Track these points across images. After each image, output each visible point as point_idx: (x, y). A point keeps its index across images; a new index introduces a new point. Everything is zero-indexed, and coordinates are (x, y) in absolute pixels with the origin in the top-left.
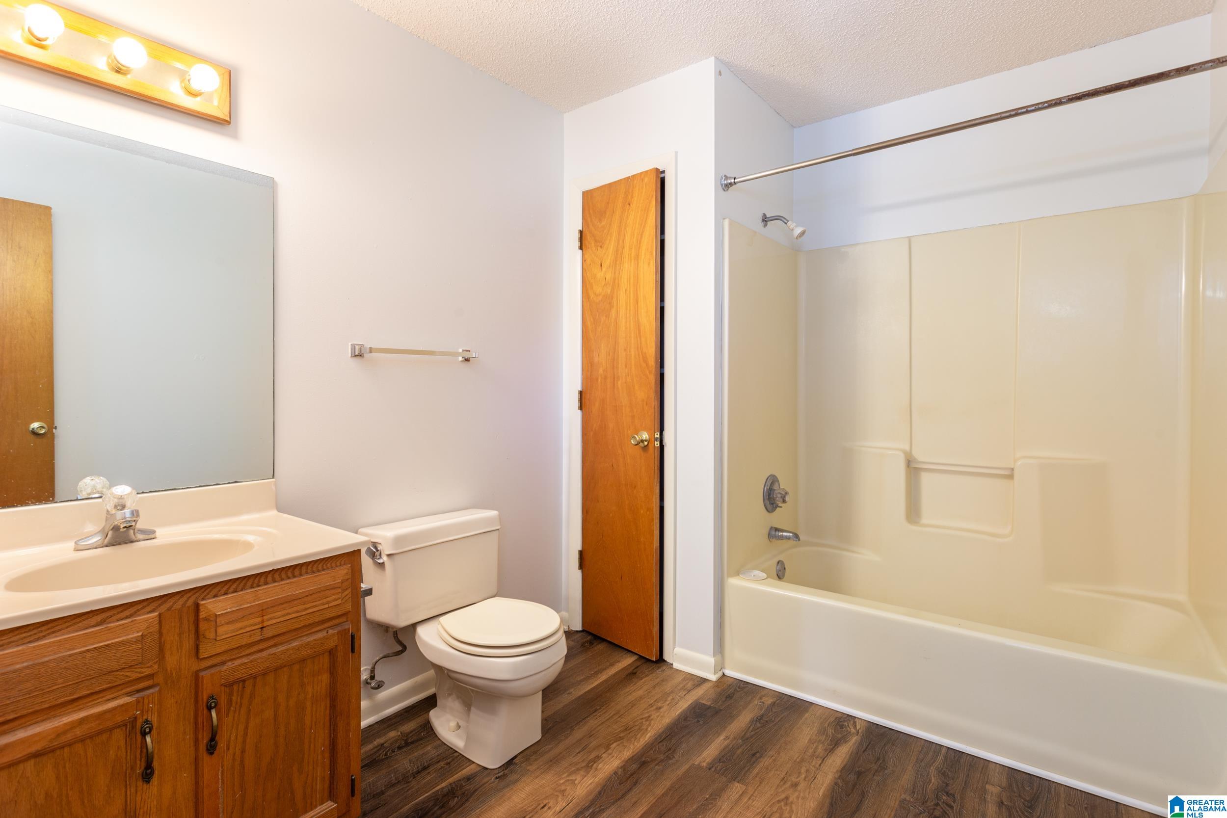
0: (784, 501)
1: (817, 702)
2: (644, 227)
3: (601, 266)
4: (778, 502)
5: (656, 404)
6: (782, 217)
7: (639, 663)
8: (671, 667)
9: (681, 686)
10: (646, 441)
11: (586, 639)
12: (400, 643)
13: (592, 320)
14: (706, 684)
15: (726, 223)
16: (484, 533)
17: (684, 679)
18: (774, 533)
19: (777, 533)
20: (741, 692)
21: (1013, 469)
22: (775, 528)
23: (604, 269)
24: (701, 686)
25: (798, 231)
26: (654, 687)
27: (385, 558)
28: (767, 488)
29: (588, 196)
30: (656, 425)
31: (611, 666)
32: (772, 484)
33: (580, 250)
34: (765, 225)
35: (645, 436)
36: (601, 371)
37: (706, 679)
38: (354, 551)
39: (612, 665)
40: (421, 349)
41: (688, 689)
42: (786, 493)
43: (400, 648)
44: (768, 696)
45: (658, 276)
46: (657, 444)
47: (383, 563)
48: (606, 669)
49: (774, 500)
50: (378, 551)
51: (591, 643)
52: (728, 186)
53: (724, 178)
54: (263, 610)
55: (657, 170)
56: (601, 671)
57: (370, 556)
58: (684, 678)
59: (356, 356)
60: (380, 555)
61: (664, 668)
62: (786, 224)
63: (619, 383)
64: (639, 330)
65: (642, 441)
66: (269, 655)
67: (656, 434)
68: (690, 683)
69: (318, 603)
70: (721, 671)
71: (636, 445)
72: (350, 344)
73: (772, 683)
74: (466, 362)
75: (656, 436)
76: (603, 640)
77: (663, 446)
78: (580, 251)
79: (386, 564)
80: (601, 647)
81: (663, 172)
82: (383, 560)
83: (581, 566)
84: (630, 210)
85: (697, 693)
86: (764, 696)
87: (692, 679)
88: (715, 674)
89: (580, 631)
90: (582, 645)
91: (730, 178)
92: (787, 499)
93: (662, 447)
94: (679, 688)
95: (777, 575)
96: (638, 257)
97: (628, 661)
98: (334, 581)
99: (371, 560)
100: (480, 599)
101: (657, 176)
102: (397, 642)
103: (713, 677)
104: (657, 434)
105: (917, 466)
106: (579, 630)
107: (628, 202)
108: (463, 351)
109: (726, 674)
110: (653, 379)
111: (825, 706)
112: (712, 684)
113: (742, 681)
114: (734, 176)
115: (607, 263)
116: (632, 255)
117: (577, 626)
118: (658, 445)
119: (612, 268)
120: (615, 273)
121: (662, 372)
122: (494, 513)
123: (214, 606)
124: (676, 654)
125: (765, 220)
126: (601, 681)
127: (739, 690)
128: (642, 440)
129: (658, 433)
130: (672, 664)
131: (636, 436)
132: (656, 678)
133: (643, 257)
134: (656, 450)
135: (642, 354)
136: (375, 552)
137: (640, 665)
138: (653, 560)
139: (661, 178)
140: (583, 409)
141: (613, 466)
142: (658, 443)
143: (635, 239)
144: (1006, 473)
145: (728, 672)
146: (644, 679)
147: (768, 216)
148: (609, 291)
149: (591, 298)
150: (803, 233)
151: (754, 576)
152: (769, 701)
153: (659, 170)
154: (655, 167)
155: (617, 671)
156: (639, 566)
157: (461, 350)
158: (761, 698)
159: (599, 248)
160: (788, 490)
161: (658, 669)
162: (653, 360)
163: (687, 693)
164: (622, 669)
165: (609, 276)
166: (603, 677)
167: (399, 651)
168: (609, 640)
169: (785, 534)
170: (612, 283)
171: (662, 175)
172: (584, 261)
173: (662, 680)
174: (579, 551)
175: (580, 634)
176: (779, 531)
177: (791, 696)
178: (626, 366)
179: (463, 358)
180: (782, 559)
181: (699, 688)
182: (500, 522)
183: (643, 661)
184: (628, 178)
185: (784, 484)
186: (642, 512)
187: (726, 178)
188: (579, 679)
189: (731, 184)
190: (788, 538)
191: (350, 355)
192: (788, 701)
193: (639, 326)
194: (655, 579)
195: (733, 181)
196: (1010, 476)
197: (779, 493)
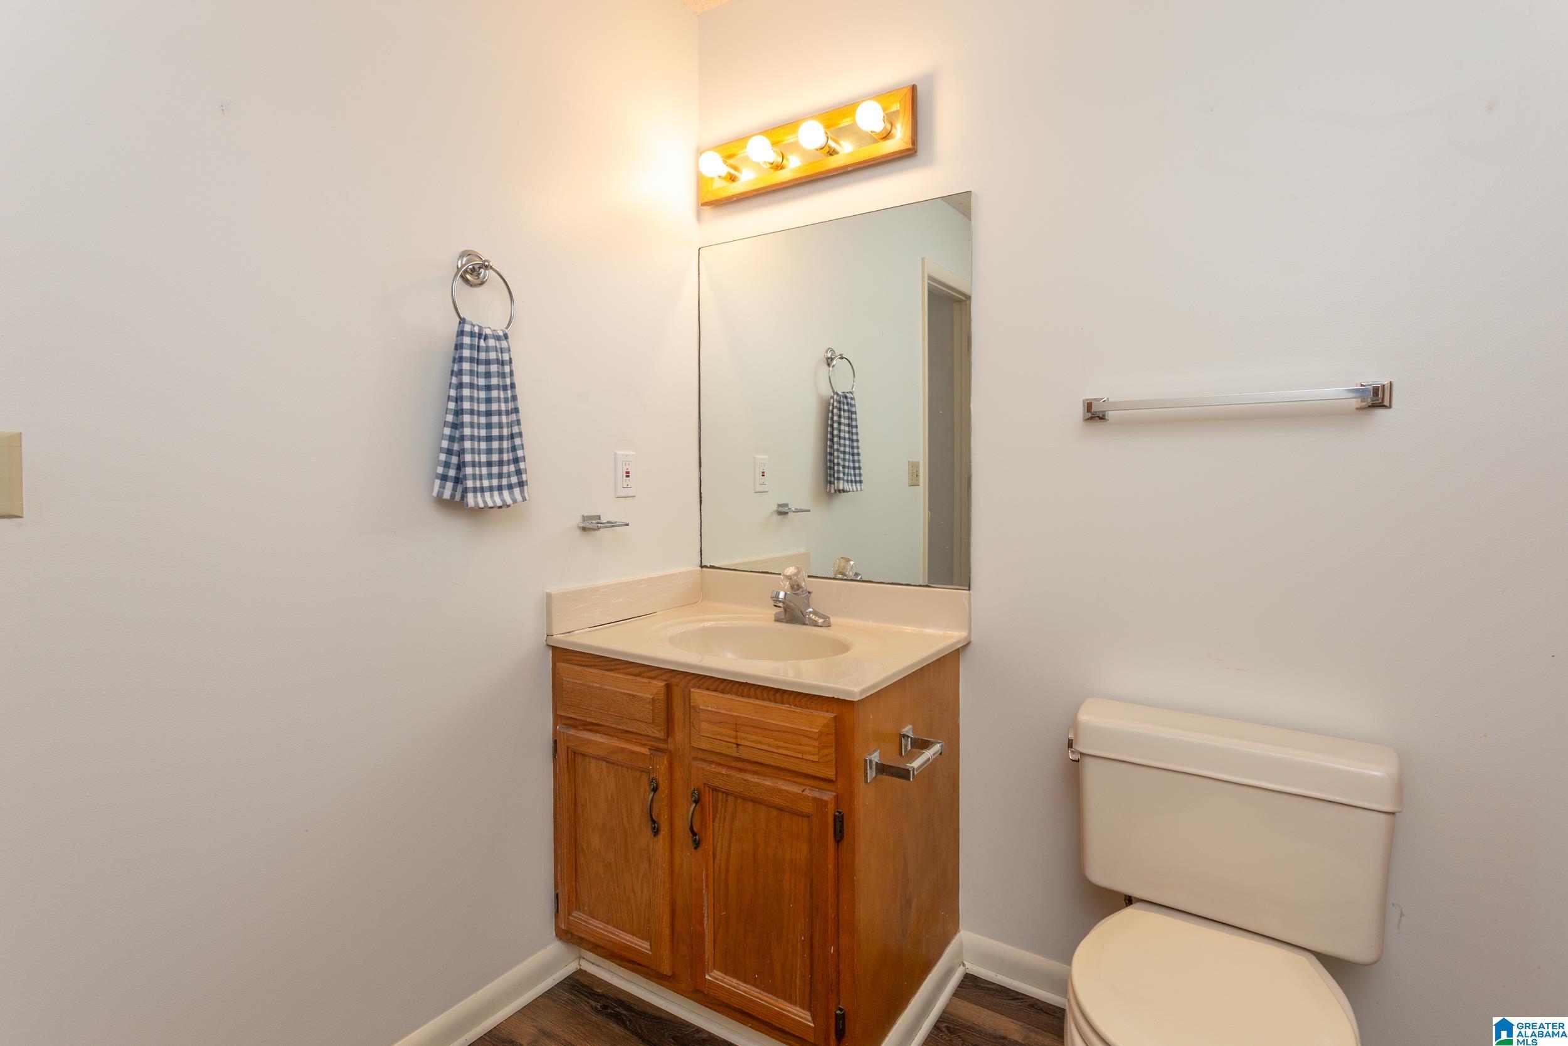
54: (737, 725)
66: (742, 779)
69: (790, 746)
98: (810, 728)
123: (702, 698)
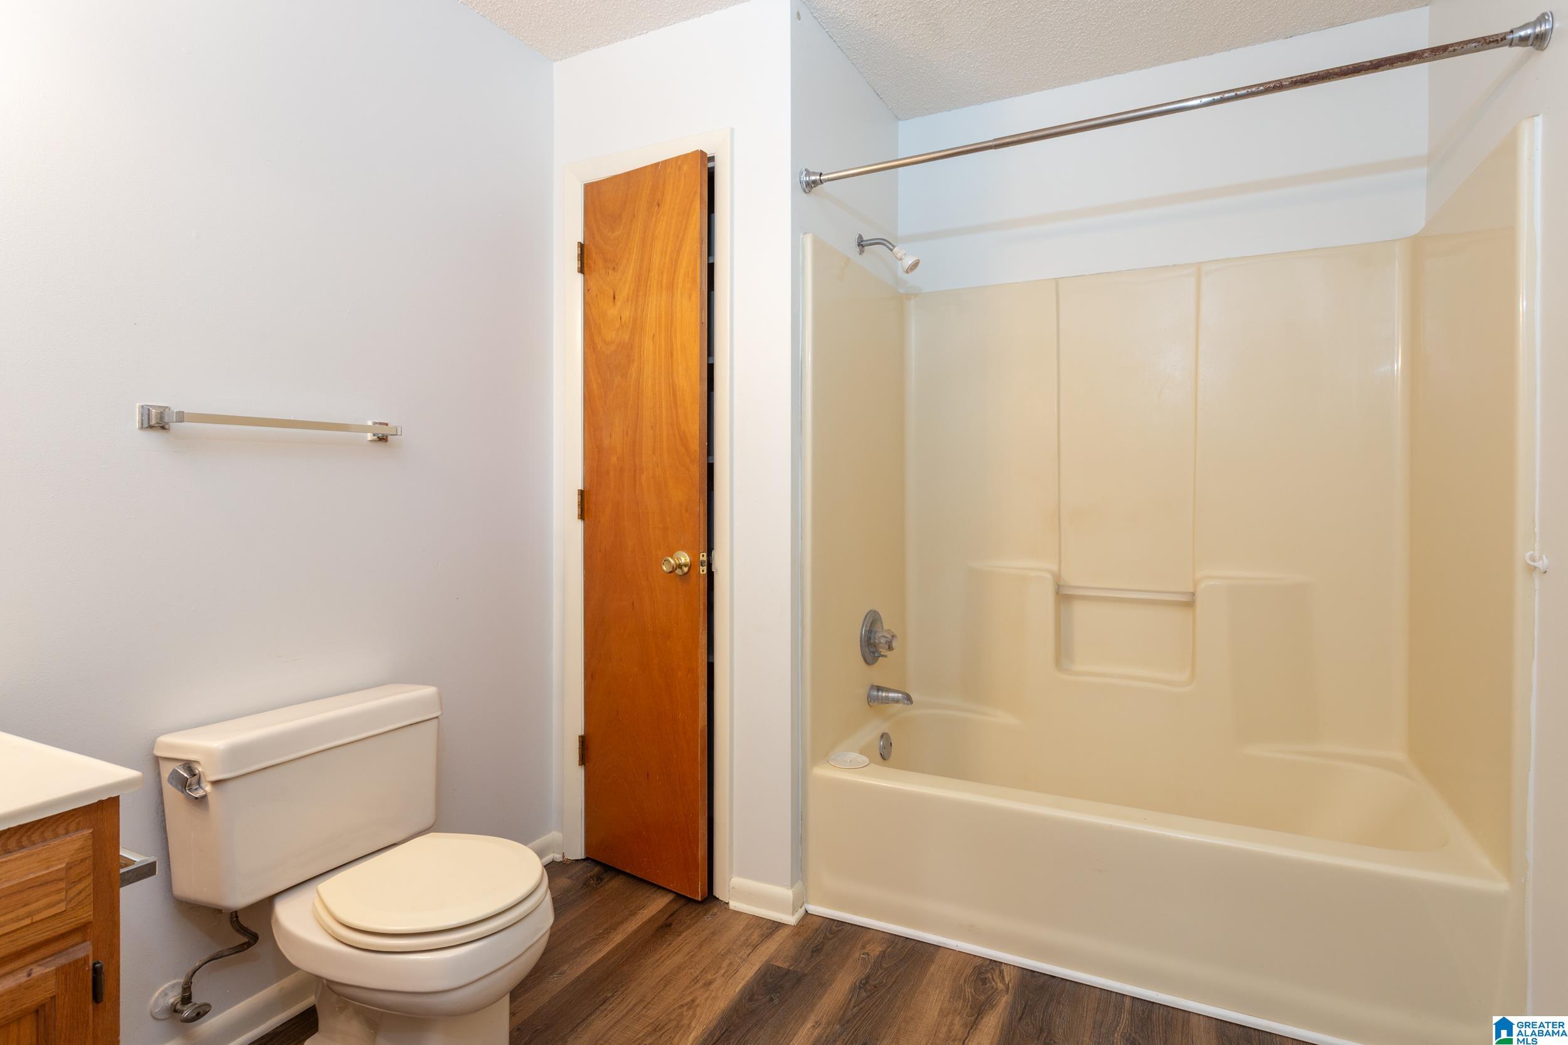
0: (890, 648)
1: (945, 944)
2: (683, 239)
3: (614, 298)
4: (881, 650)
5: (703, 509)
6: (886, 240)
7: (676, 907)
8: (726, 908)
9: (743, 939)
10: (686, 565)
11: (592, 873)
12: (242, 930)
13: (599, 381)
14: (779, 932)
15: (808, 240)
16: (411, 725)
17: (747, 927)
18: (876, 696)
19: (880, 693)
20: (834, 939)
21: (1193, 594)
22: (877, 686)
23: (619, 303)
24: (774, 936)
25: (909, 261)
26: (700, 946)
27: (208, 788)
28: (865, 630)
29: (593, 193)
30: (702, 541)
31: (631, 915)
32: (873, 623)
33: (580, 274)
34: (861, 252)
35: (684, 558)
36: (614, 459)
37: (780, 923)
38: (100, 801)
39: (633, 914)
40: (292, 419)
41: (753, 944)
42: (893, 636)
43: (244, 939)
44: (874, 943)
45: (703, 314)
46: (703, 570)
47: (204, 797)
48: (622, 923)
49: (875, 646)
50: (195, 775)
51: (599, 878)
52: (811, 186)
53: (804, 173)
55: (703, 153)
56: (614, 928)
57: (176, 787)
58: (747, 925)
59: (151, 427)
60: (199, 783)
61: (715, 910)
62: (891, 250)
63: (644, 477)
64: (675, 395)
65: (680, 566)
67: (701, 555)
68: (755, 933)
69: (6, 918)
70: (803, 908)
71: (670, 572)
72: (138, 405)
73: (880, 920)
74: (381, 444)
75: (701, 558)
76: (620, 873)
77: (713, 572)
78: (580, 276)
79: (211, 799)
80: (615, 884)
81: (712, 159)
82: (205, 791)
83: (584, 759)
84: (660, 215)
85: (767, 948)
86: (868, 942)
87: (758, 925)
88: (793, 914)
89: (582, 860)
90: (585, 884)
91: (814, 174)
92: (894, 644)
93: (710, 575)
94: (739, 943)
95: (881, 754)
96: (673, 286)
97: (658, 903)
98: (48, 869)
99: (181, 794)
100: (402, 836)
101: (703, 164)
102: (238, 931)
103: (791, 919)
104: (703, 556)
105: (1069, 593)
106: (580, 858)
107: (656, 202)
108: (375, 423)
109: (809, 912)
110: (697, 472)
111: (957, 950)
112: (789, 932)
113: (835, 920)
114: (819, 171)
115: (624, 292)
116: (664, 282)
117: (577, 852)
118: (705, 572)
119: (632, 304)
120: (636, 310)
121: (711, 462)
122: (429, 691)
124: (733, 888)
125: (861, 244)
126: (616, 943)
127: (830, 936)
128: (680, 564)
129: (705, 554)
130: (728, 903)
131: (670, 559)
132: (703, 931)
133: (680, 285)
134: (701, 579)
135: (679, 433)
136: (187, 779)
137: (677, 910)
138: (697, 747)
139: (709, 169)
140: (585, 519)
141: (633, 603)
142: (705, 568)
143: (667, 258)
144: (1185, 600)
145: (814, 909)
146: (684, 934)
147: (865, 239)
148: (627, 337)
149: (599, 347)
150: (915, 265)
151: (850, 761)
152: (875, 950)
153: (706, 154)
154: (699, 148)
155: (640, 923)
156: (675, 756)
157: (370, 423)
158: (863, 947)
159: (611, 271)
160: (895, 632)
161: (705, 915)
162: (697, 442)
163: (753, 951)
164: (650, 920)
165: (626, 314)
166: (618, 937)
167: (244, 944)
168: (628, 871)
169: (891, 695)
170: (631, 326)
171: (710, 165)
172: (587, 290)
173: (712, 933)
174: (579, 736)
175: (581, 865)
176: (882, 691)
177: (907, 938)
178: (654, 453)
179: (374, 435)
180: (886, 731)
181: (770, 939)
182: (441, 704)
183: (682, 902)
184: (657, 165)
185: (888, 624)
186: (680, 674)
187: (808, 173)
188: (578, 946)
189: (814, 182)
190: (897, 701)
191: (137, 425)
192: (903, 947)
193: (674, 391)
194: (702, 775)
195: (818, 177)
196: (1189, 604)
197: (883, 636)
